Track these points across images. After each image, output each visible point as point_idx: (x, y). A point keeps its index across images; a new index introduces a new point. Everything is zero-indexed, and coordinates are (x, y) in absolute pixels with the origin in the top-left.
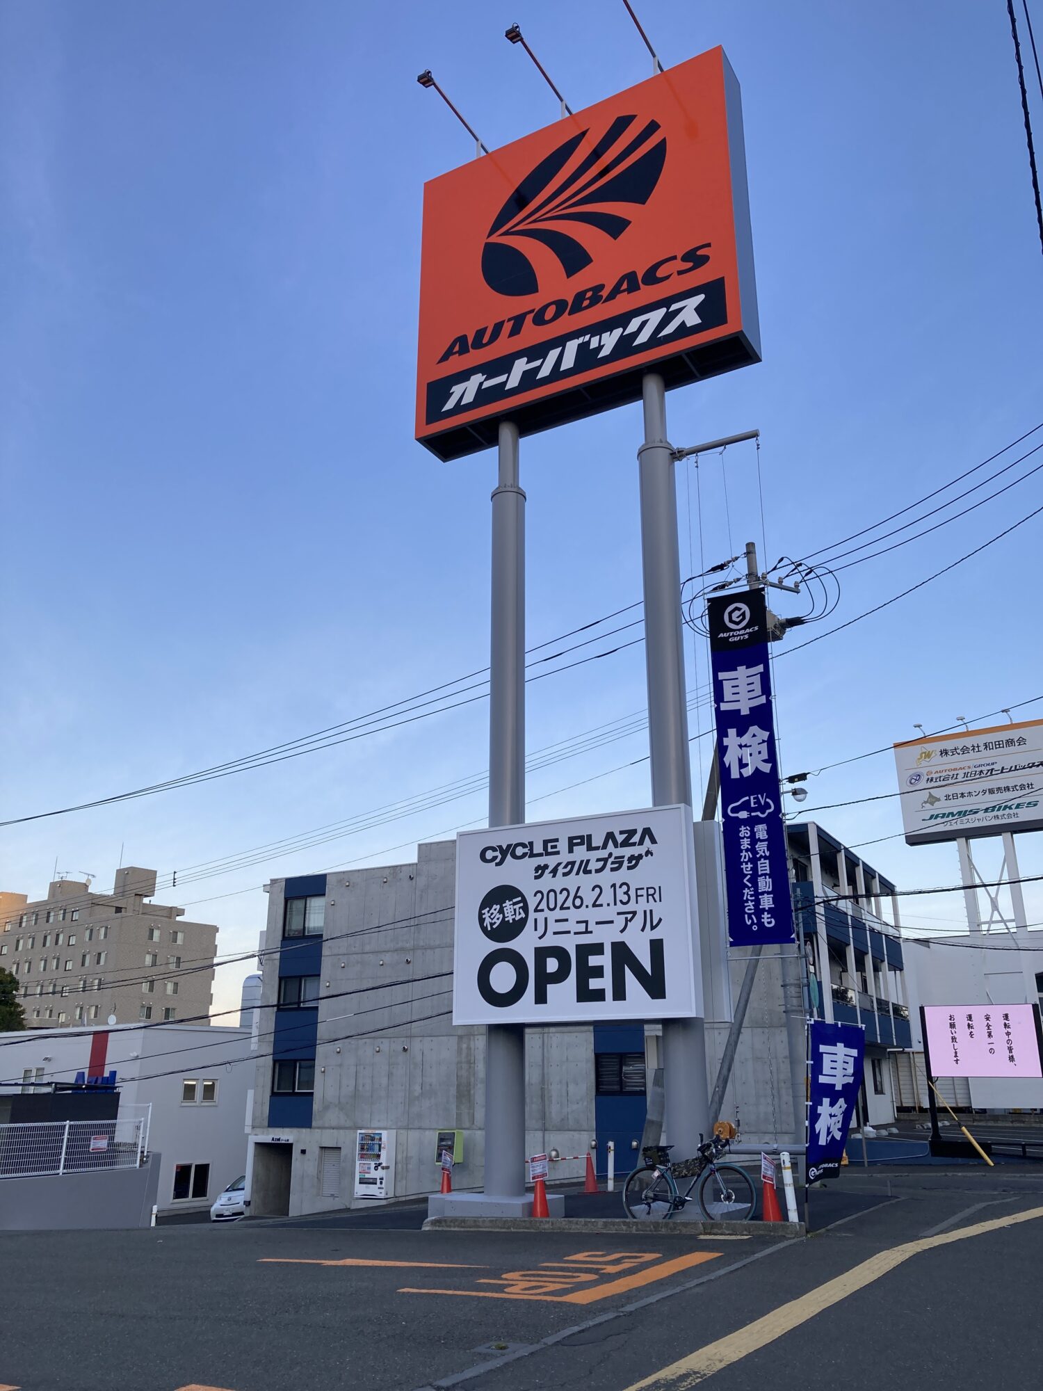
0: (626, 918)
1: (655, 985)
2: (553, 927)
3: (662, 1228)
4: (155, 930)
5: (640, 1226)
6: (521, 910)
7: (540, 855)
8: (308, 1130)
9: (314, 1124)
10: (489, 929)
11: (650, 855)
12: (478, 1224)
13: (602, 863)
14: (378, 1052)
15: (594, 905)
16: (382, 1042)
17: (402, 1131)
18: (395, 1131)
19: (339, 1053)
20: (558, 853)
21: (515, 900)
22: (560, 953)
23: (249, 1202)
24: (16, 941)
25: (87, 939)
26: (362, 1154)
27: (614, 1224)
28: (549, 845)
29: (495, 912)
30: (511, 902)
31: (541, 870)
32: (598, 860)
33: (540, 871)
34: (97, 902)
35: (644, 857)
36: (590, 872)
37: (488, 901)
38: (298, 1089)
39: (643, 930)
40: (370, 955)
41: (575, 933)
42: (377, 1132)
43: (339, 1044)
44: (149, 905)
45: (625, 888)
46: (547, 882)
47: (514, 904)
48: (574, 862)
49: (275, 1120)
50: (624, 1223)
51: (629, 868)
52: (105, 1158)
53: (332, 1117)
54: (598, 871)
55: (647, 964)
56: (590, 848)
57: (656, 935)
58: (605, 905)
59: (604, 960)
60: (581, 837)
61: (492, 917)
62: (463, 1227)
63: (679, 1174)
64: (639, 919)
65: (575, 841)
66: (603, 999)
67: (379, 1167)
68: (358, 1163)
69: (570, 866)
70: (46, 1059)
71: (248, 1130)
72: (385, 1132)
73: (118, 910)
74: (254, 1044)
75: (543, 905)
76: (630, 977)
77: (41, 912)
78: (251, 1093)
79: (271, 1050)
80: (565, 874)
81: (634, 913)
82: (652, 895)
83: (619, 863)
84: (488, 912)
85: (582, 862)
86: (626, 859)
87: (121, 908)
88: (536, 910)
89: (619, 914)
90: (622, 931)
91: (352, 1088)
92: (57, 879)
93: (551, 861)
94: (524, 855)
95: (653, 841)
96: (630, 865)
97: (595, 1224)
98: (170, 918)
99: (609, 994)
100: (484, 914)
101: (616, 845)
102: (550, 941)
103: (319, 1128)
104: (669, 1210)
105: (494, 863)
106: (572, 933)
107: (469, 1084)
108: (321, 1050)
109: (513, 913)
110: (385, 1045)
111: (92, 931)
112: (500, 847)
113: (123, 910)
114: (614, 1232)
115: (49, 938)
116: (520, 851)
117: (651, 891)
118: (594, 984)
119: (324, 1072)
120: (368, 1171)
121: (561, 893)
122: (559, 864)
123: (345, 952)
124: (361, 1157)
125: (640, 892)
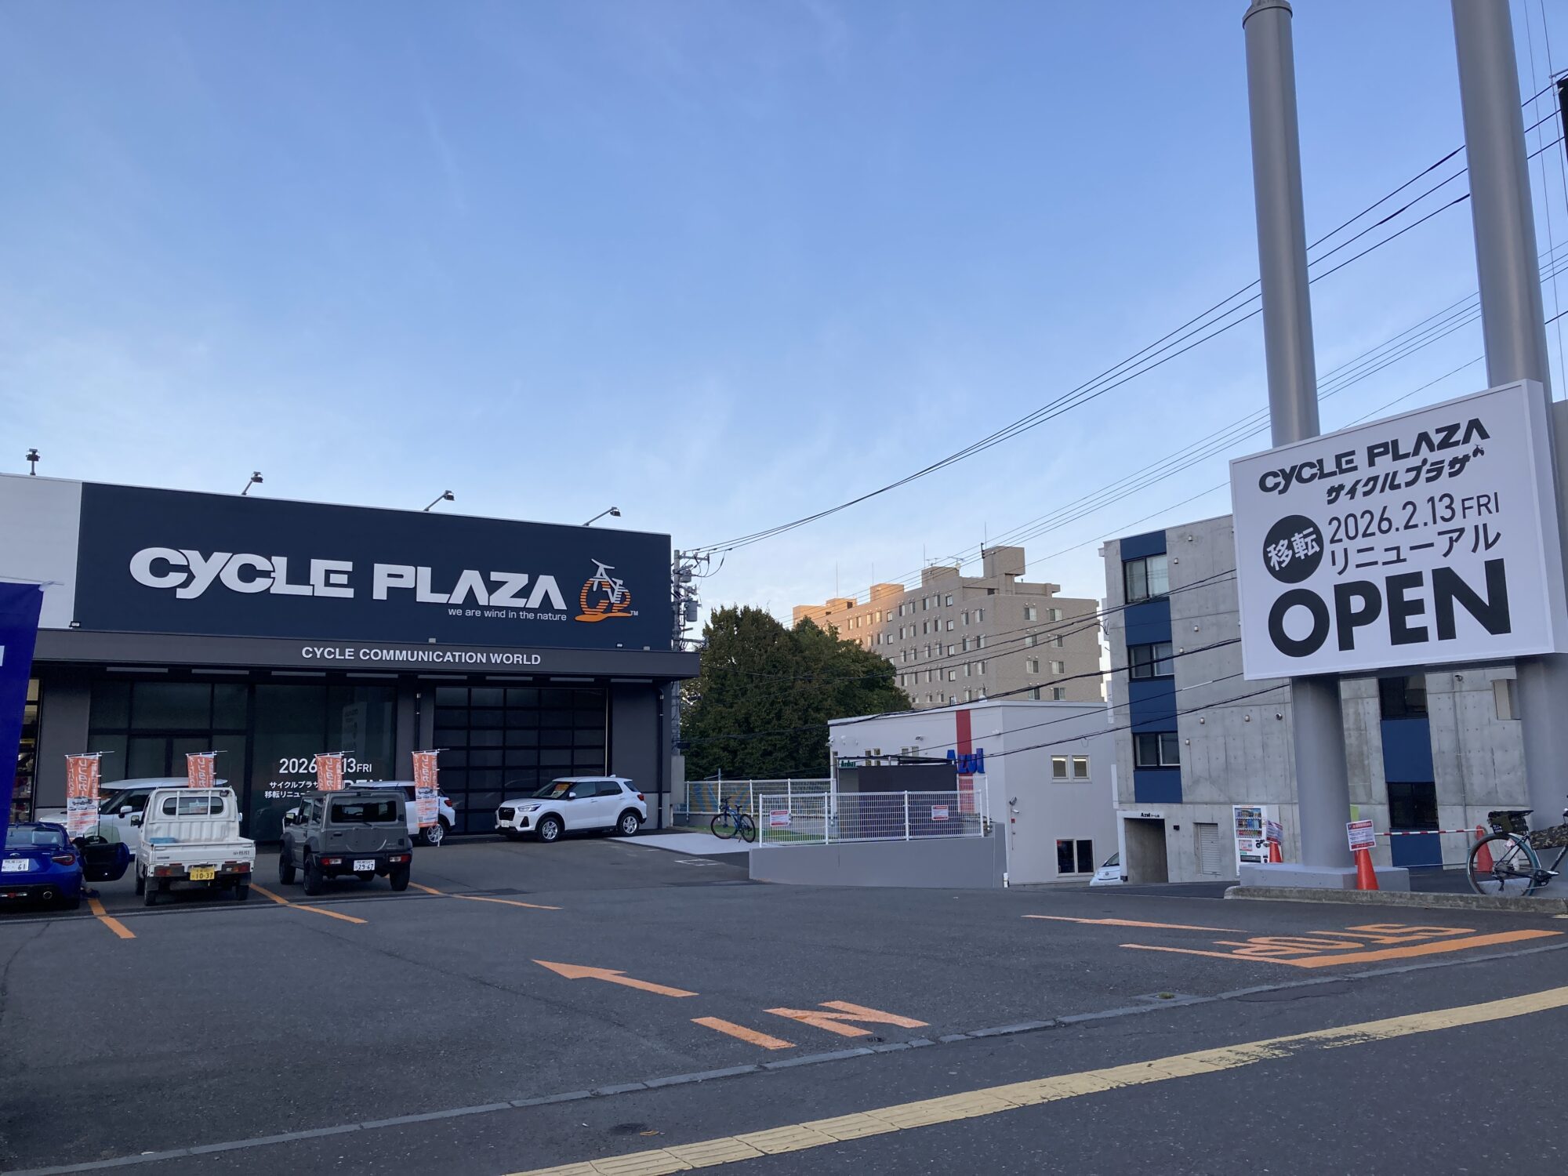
0: (1451, 538)
1: (1495, 617)
2: (1355, 558)
3: (1511, 904)
4: (1030, 610)
5: (1481, 902)
6: (1314, 543)
7: (1333, 474)
8: (1179, 805)
9: (1184, 799)
10: (1277, 568)
11: (1479, 454)
12: (1285, 894)
13: (1415, 472)
14: (1248, 721)
15: (1407, 527)
16: (1251, 711)
17: (1285, 806)
18: (1277, 806)
19: (1203, 723)
20: (1355, 468)
21: (1305, 532)
22: (1366, 589)
23: (1126, 877)
24: (899, 631)
25: (964, 623)
26: (1240, 831)
27: (1448, 899)
28: (1344, 460)
29: (1283, 549)
30: (1301, 535)
31: (1335, 492)
32: (1409, 470)
33: (1334, 494)
34: (969, 585)
35: (1472, 458)
36: (1399, 486)
37: (1273, 538)
38: (1163, 763)
39: (1474, 550)
40: (1226, 615)
41: (1384, 564)
42: (1255, 807)
43: (1202, 714)
44: (1022, 585)
45: (1447, 501)
46: (1344, 505)
47: (1305, 536)
48: (1378, 477)
49: (1142, 796)
50: (1461, 899)
51: (1451, 475)
52: (948, 826)
53: (1205, 791)
54: (1408, 484)
55: (1483, 594)
56: (1397, 457)
57: (1493, 554)
58: (1421, 525)
59: (1425, 593)
60: (1385, 445)
61: (1279, 554)
62: (1266, 897)
63: (1541, 844)
64: (1469, 537)
65: (1376, 451)
66: (1426, 639)
67: (1262, 845)
68: (1237, 840)
69: (1372, 483)
70: (918, 738)
71: (1116, 805)
72: (1265, 806)
73: (991, 591)
74: (1111, 719)
75: (1341, 534)
76: (1459, 609)
77: (917, 600)
78: (1114, 768)
79: (1128, 723)
80: (1366, 494)
81: (1462, 531)
82: (1486, 505)
83: (1437, 470)
84: (1275, 549)
85: (1387, 475)
86: (1446, 464)
87: (994, 589)
88: (1332, 541)
89: (1440, 534)
90: (1445, 555)
91: (1222, 759)
92: (928, 566)
93: (1348, 480)
94: (1313, 477)
95: (1484, 435)
96: (1452, 470)
97: (1423, 898)
98: (1046, 595)
99: (1433, 632)
100: (1270, 552)
101: (1431, 448)
102: (1352, 576)
103: (1191, 803)
104: (1529, 886)
105: (1277, 491)
106: (1380, 563)
107: (1361, 754)
108: (1182, 721)
109: (1305, 547)
110: (1255, 714)
111: (967, 614)
112: (1283, 471)
113: (995, 591)
114: (1449, 907)
115: (928, 625)
116: (1307, 473)
117: (1483, 501)
118: (1412, 622)
119: (1189, 744)
120: (1250, 848)
121: (1362, 517)
122: (1357, 482)
123: (1197, 615)
124: (1240, 834)
125: (1467, 504)
